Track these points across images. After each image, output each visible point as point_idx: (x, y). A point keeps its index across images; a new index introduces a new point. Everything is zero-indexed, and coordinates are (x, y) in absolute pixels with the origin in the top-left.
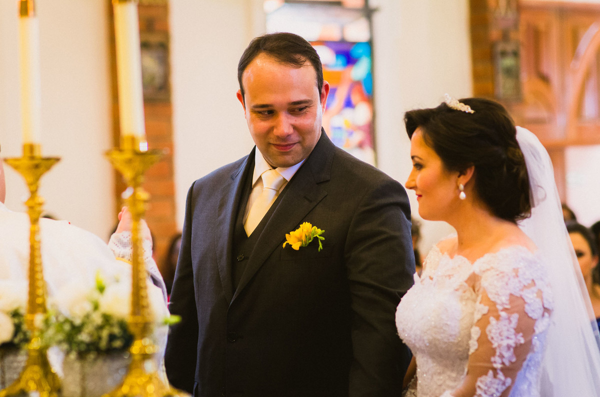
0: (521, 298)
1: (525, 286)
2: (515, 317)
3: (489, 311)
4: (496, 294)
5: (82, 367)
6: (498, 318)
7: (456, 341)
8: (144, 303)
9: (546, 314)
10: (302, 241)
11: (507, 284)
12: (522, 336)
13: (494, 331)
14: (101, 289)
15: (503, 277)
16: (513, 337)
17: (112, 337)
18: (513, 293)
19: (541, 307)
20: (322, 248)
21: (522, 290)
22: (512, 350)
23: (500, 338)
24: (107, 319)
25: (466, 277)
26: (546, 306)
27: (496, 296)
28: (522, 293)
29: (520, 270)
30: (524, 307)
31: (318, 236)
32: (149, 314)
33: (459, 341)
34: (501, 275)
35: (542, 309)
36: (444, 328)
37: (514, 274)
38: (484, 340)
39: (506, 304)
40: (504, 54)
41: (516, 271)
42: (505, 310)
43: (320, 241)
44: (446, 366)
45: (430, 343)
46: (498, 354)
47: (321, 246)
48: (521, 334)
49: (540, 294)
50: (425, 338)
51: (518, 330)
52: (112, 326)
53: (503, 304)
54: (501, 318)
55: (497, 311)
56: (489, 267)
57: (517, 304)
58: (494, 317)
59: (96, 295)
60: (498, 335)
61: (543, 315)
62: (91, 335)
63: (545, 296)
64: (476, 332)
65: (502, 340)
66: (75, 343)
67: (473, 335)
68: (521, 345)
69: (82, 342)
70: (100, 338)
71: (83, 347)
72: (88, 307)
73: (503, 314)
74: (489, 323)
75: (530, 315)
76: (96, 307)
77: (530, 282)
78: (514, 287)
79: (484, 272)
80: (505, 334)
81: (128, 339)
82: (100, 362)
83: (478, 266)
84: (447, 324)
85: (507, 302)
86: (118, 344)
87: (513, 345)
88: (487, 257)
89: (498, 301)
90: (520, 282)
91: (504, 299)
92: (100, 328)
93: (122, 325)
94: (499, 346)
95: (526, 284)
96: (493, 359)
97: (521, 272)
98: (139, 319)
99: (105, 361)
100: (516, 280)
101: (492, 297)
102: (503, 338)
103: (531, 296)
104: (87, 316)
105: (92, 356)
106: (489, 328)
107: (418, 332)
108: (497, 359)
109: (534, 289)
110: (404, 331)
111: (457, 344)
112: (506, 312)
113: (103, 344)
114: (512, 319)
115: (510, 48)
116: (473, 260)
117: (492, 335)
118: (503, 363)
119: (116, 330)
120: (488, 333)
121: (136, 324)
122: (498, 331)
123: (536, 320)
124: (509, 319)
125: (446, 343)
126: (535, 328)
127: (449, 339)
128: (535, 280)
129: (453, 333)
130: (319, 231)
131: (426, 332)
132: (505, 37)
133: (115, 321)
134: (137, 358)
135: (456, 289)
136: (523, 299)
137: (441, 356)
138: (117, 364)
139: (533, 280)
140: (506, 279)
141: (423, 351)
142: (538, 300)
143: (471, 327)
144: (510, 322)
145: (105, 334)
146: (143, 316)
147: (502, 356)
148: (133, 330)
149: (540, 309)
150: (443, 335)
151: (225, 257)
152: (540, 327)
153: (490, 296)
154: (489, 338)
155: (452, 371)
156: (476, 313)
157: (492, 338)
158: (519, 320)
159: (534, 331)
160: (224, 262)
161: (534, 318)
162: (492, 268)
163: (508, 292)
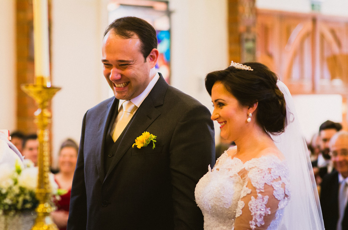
0: (272, 186)
1: (274, 179)
2: (266, 198)
3: (251, 192)
4: (256, 183)
5: (6, 219)
6: (256, 197)
7: (228, 207)
8: (46, 181)
9: (286, 198)
10: (143, 143)
11: (264, 177)
12: (270, 210)
13: (253, 205)
14: (19, 172)
15: (262, 172)
16: (264, 209)
17: (25, 202)
18: (267, 183)
19: (284, 193)
20: (155, 147)
21: (272, 182)
22: (263, 217)
23: (256, 209)
24: (22, 190)
25: (239, 170)
26: (286, 193)
27: (257, 184)
28: (272, 183)
29: (272, 169)
30: (273, 192)
31: (153, 140)
32: (49, 188)
33: (230, 208)
34: (260, 171)
35: (284, 195)
36: (221, 199)
37: (268, 172)
38: (246, 210)
39: (262, 189)
40: (247, 40)
41: (270, 169)
42: (261, 193)
43: (153, 143)
44: (220, 222)
45: (212, 207)
46: (254, 219)
47: (154, 146)
48: (269, 208)
49: (283, 185)
50: (210, 204)
51: (267, 206)
52: (25, 194)
53: (260, 189)
54: (258, 198)
55: (256, 193)
56: (253, 166)
57: (268, 189)
58: (254, 196)
59: (16, 175)
60: (255, 207)
61: (284, 198)
62: (12, 200)
63: (286, 186)
64: (241, 204)
65: (257, 211)
66: (2, 204)
67: (239, 206)
68: (268, 215)
69: (6, 204)
70: (17, 202)
71: (7, 207)
72: (11, 183)
73: (259, 195)
74: (250, 199)
75: (276, 197)
76: (16, 183)
77: (278, 177)
78: (268, 179)
79: (250, 169)
80: (259, 207)
81: (35, 203)
82: (17, 217)
83: (247, 165)
84: (223, 197)
85: (263, 188)
86: (28, 206)
87: (264, 215)
88: (253, 160)
89: (258, 187)
90: (272, 177)
91: (261, 186)
92: (18, 196)
93: (32, 194)
94: (255, 214)
95: (275, 179)
96: (250, 222)
97: (272, 171)
98: (42, 191)
99: (20, 216)
100: (270, 175)
101: (254, 184)
102: (258, 210)
103: (278, 186)
104: (10, 188)
105: (12, 213)
106: (250, 202)
107: (206, 200)
108: (253, 222)
109: (280, 182)
110: (198, 199)
111: (228, 209)
112: (261, 194)
113: (19, 206)
114: (264, 198)
115: (250, 36)
116: (244, 161)
117: (252, 207)
118: (256, 225)
119: (28, 197)
120: (249, 205)
121: (41, 194)
122: (256, 205)
123: (279, 201)
124: (263, 198)
125: (222, 208)
126: (279, 206)
127: (223, 206)
128: (280, 176)
129: (226, 202)
130: (154, 137)
131: (210, 200)
132: (248, 30)
133: (27, 192)
134: (41, 215)
135: (231, 176)
136: (273, 187)
137: (218, 216)
138: (28, 218)
139: (280, 177)
140: (263, 174)
141: (207, 212)
142: (282, 189)
143: (238, 200)
144: (263, 200)
145: (21, 199)
146: (45, 189)
147: (256, 221)
148: (38, 197)
149: (283, 194)
150: (220, 203)
151: (100, 156)
152: (281, 205)
153: (253, 184)
154: (250, 209)
155: (224, 225)
156: (242, 192)
157: (252, 209)
158: (269, 200)
159: (278, 207)
160: (99, 158)
161: (278, 199)
162: (256, 167)
163: (264, 182)
